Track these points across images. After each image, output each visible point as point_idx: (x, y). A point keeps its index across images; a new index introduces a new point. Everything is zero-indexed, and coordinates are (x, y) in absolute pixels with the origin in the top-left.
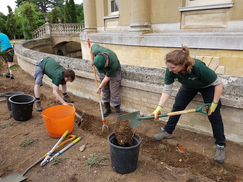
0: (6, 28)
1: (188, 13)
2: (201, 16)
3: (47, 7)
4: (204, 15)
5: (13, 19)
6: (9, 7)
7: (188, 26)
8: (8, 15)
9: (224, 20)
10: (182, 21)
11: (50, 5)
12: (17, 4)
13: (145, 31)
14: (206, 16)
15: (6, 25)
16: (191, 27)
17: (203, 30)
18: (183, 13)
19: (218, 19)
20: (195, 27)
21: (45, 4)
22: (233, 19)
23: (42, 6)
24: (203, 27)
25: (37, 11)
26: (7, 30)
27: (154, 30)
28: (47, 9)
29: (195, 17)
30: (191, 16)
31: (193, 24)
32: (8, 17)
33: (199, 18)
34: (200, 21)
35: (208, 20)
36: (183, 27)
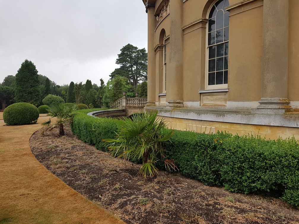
0: (96, 100)
1: (204, 95)
2: (212, 97)
3: (139, 80)
4: (214, 96)
5: (103, 91)
6: (101, 80)
7: (205, 104)
8: (100, 87)
9: (225, 100)
10: (201, 100)
11: (142, 78)
12: (111, 78)
13: (177, 106)
14: (215, 97)
15: (96, 96)
16: (207, 105)
17: (213, 107)
18: (202, 94)
19: (222, 99)
20: (208, 105)
21: (137, 77)
22: (230, 100)
23: (134, 79)
24: (214, 105)
25: (128, 84)
26: (97, 102)
27: (185, 106)
28: (139, 82)
29: (209, 97)
30: (206, 96)
31: (207, 103)
32: (99, 89)
33: (211, 98)
34: (212, 101)
35: (216, 100)
36: (201, 105)
